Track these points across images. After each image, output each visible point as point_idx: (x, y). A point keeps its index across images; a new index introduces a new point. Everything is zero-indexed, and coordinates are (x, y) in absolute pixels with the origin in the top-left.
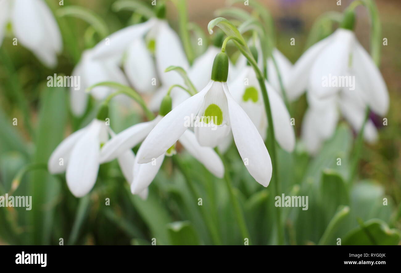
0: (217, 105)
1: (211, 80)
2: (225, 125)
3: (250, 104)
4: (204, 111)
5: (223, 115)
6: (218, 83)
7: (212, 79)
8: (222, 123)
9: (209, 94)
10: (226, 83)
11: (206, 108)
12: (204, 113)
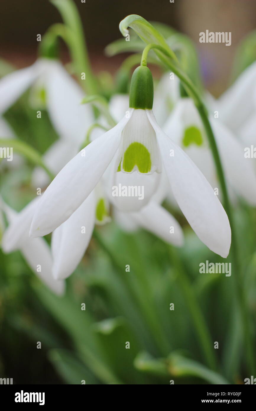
0: (142, 143)
1: (129, 109)
2: (155, 172)
3: (193, 149)
4: (123, 155)
5: (152, 157)
6: (141, 113)
7: (131, 106)
8: (150, 169)
9: (128, 128)
10: (151, 110)
11: (125, 149)
12: (123, 158)
